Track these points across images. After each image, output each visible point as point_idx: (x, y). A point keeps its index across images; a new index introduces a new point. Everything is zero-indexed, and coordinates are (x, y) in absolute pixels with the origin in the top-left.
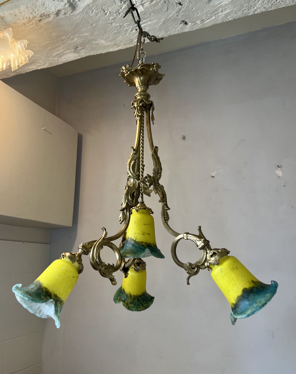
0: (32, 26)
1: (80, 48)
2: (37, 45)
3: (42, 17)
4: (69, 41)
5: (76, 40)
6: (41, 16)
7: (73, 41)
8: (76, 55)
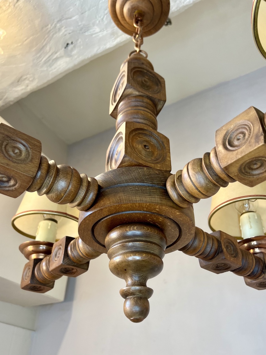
1: (70, 47)
2: (19, 44)
4: (56, 33)
5: (63, 31)
7: (61, 33)
8: (68, 59)
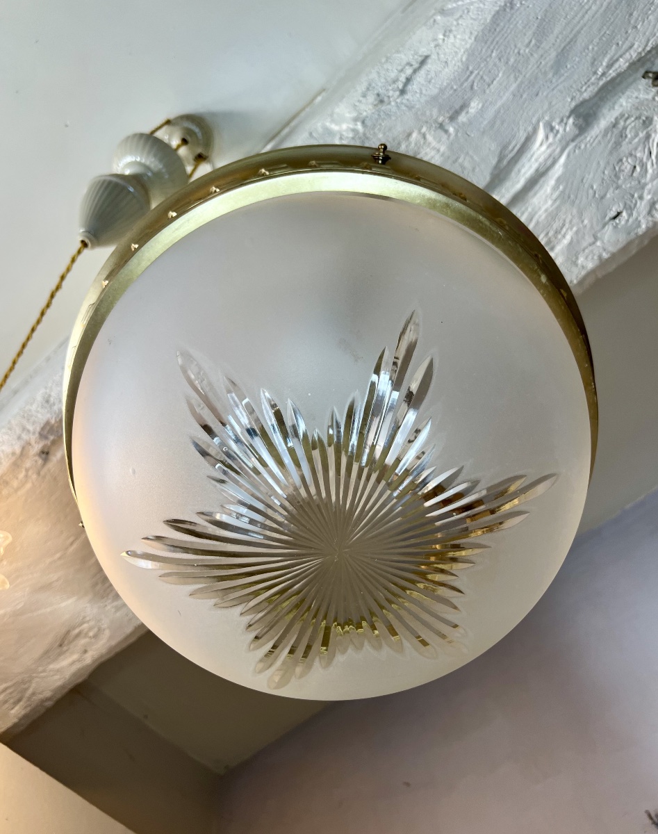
0: (29, 485)
3: (46, 438)
6: (42, 436)
